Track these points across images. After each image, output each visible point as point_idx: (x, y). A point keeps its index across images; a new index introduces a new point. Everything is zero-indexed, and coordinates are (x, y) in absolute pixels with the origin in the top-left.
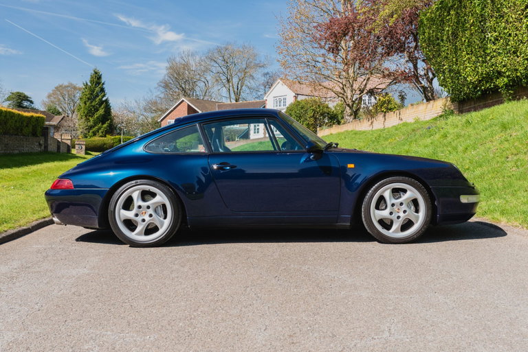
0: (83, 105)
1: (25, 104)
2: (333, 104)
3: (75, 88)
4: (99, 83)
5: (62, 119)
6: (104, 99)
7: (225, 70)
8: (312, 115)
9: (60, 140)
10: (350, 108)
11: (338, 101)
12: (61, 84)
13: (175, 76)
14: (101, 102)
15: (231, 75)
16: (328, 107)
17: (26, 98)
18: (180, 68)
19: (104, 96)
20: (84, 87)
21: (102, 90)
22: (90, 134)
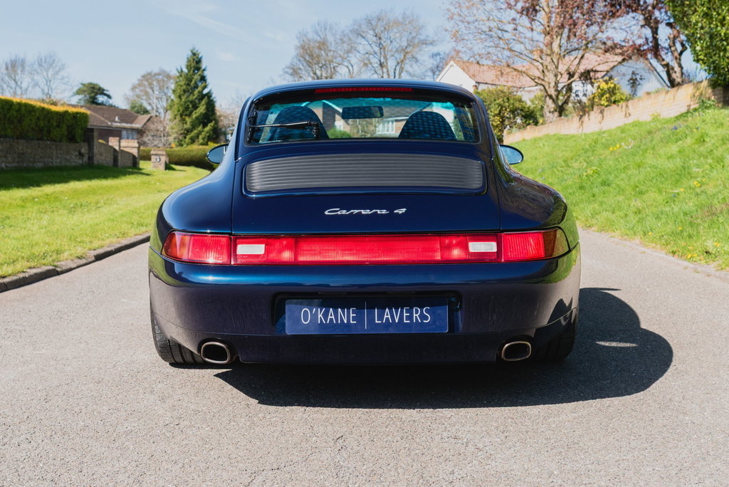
0: (176, 100)
1: (101, 99)
2: (529, 96)
3: (169, 77)
4: (198, 69)
5: (149, 120)
6: (205, 91)
7: (377, 49)
8: (497, 112)
9: (117, 148)
10: (553, 100)
11: (537, 91)
12: (149, 71)
13: (307, 58)
14: (202, 97)
15: (385, 58)
16: (520, 101)
17: (101, 91)
18: (313, 47)
19: (205, 87)
20: (178, 74)
21: (203, 79)
22: (187, 140)
